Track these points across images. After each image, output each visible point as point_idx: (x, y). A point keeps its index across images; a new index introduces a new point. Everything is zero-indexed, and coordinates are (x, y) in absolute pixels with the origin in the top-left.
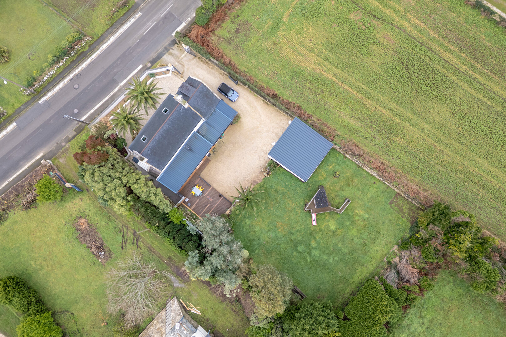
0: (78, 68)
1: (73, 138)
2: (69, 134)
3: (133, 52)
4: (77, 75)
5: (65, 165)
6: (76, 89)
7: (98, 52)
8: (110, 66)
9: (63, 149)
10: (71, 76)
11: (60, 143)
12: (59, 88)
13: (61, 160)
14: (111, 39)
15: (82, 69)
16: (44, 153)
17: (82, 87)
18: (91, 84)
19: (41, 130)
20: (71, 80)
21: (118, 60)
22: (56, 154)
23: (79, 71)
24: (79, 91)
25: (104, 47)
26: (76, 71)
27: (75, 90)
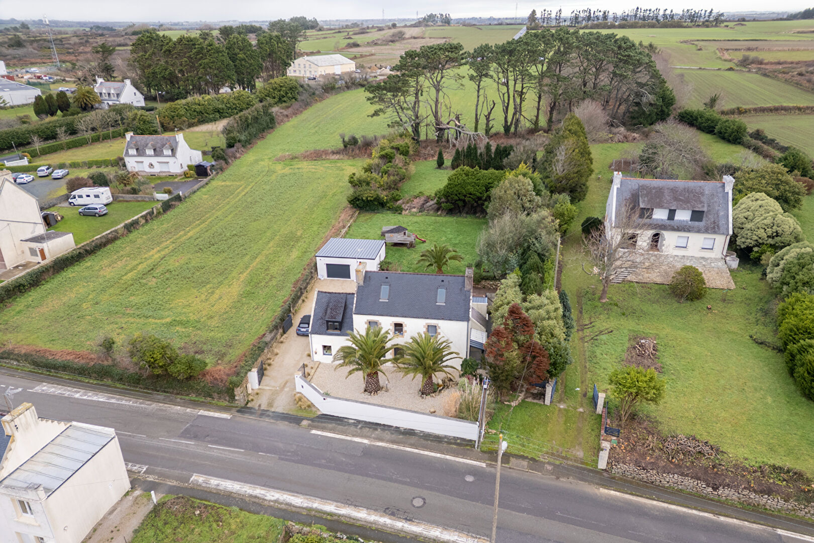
0: (375, 523)
1: (523, 457)
2: (523, 467)
3: (288, 452)
4: (393, 514)
5: (580, 444)
6: (424, 499)
7: (317, 504)
8: (340, 470)
9: (558, 462)
10: (399, 524)
11: (552, 474)
12: (445, 532)
13: (580, 454)
14: (273, 498)
15: (372, 512)
16: (598, 489)
17: (412, 491)
18: (396, 481)
19: (559, 513)
20: (410, 520)
21: (320, 466)
22: (577, 467)
23: (381, 516)
24: (425, 493)
25: (298, 501)
26: (385, 521)
27: (427, 501)
